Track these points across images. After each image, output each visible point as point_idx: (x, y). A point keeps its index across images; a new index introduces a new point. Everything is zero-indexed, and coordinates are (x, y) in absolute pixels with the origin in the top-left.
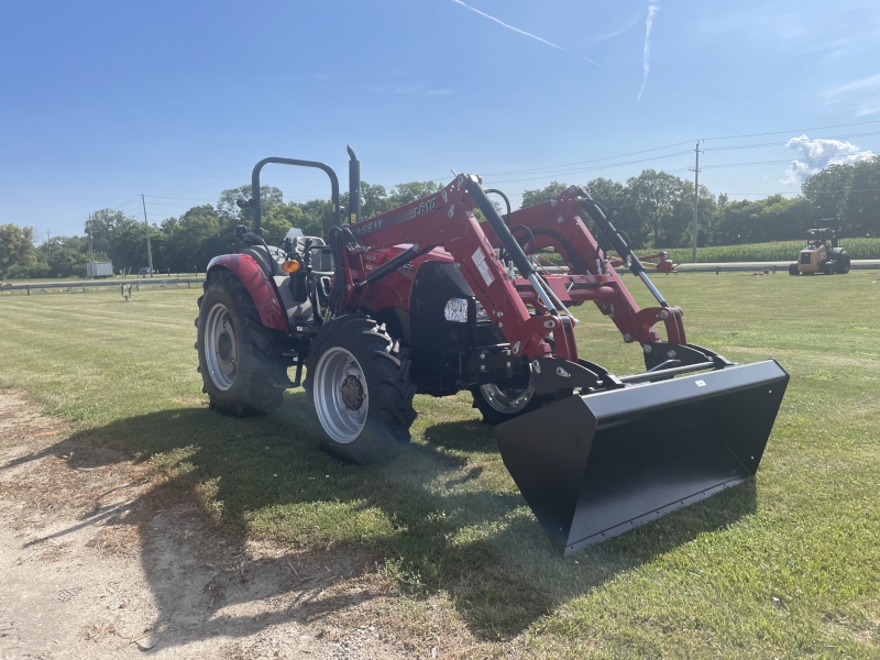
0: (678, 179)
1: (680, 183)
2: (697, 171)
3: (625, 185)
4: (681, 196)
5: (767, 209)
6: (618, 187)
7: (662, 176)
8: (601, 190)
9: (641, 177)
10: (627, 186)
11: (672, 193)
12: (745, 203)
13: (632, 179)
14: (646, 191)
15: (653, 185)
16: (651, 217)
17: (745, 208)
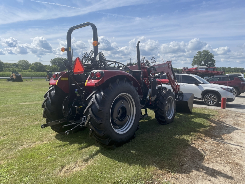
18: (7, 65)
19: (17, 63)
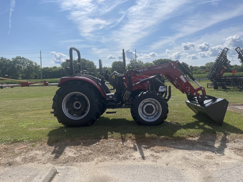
0: (28, 60)
1: (29, 61)
2: (41, 58)
3: (11, 60)
4: (29, 65)
5: (54, 70)
6: (9, 60)
7: (23, 58)
8: (3, 61)
9: (16, 58)
10: (12, 60)
11: (27, 64)
12: (47, 68)
13: (13, 58)
14: (18, 62)
15: (20, 61)
16: (20, 70)
17: (48, 69)
18: (195, 68)
19: (205, 66)
